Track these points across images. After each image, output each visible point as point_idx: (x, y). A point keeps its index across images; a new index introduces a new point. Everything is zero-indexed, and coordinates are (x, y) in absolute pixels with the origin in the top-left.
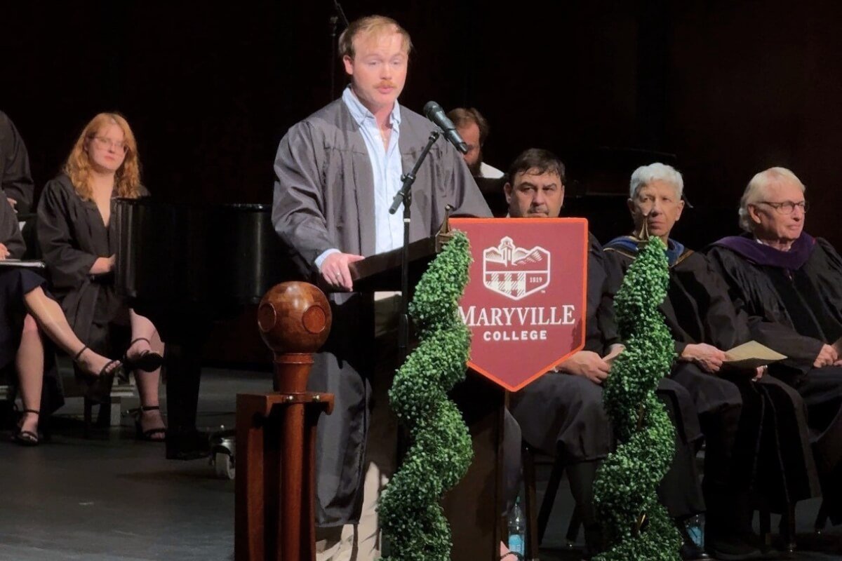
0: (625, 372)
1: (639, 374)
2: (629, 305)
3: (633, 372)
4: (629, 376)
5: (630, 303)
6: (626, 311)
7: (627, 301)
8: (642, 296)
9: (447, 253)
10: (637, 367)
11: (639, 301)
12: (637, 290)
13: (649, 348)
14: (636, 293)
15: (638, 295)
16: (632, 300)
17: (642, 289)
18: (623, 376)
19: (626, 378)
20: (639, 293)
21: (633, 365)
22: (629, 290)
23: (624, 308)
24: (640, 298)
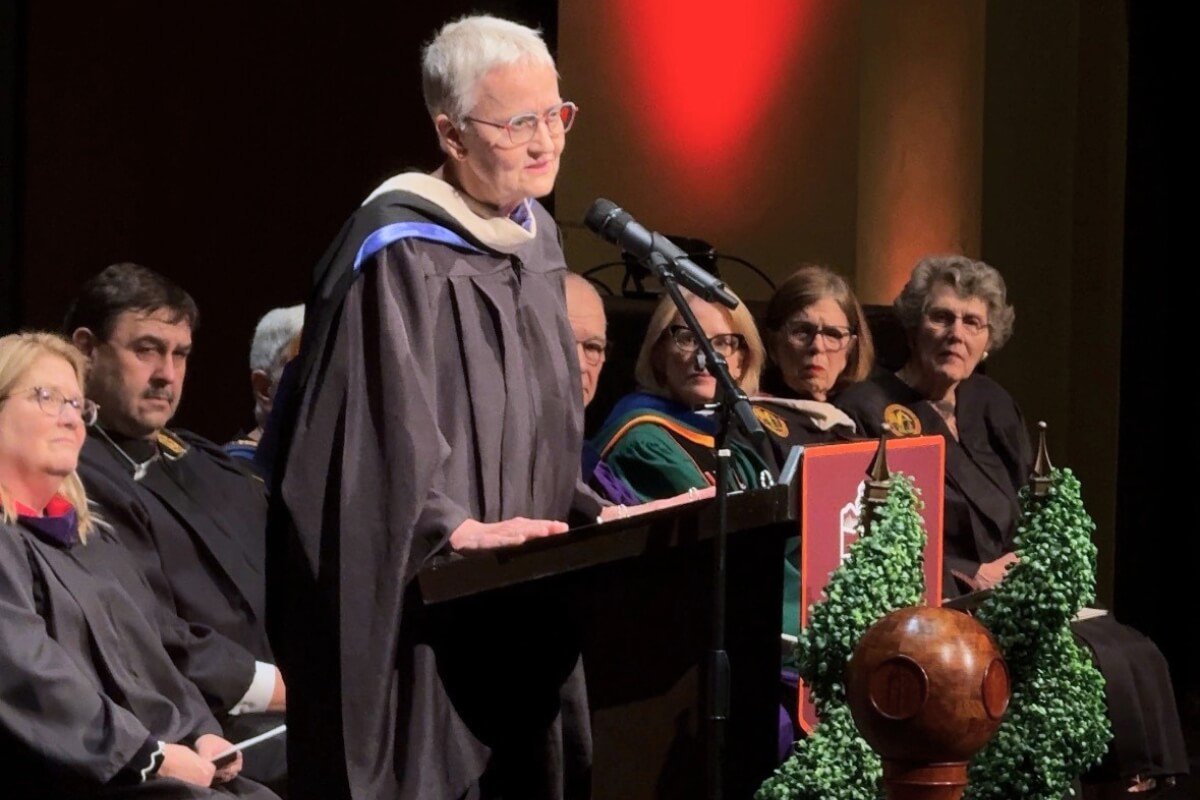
0: (1044, 749)
1: (1070, 751)
2: (1039, 611)
3: (1058, 747)
4: (1051, 756)
5: (1044, 606)
6: (1035, 623)
7: (1035, 603)
8: (1064, 592)
9: (889, 521)
10: (1066, 735)
11: (1059, 602)
12: (1058, 580)
13: (1078, 698)
14: (1055, 586)
15: (1060, 590)
16: (1046, 601)
17: (1066, 578)
18: (1039, 756)
19: (1047, 760)
20: (1062, 586)
21: (1058, 733)
22: (1037, 579)
23: (1031, 616)
24: (1061, 595)
